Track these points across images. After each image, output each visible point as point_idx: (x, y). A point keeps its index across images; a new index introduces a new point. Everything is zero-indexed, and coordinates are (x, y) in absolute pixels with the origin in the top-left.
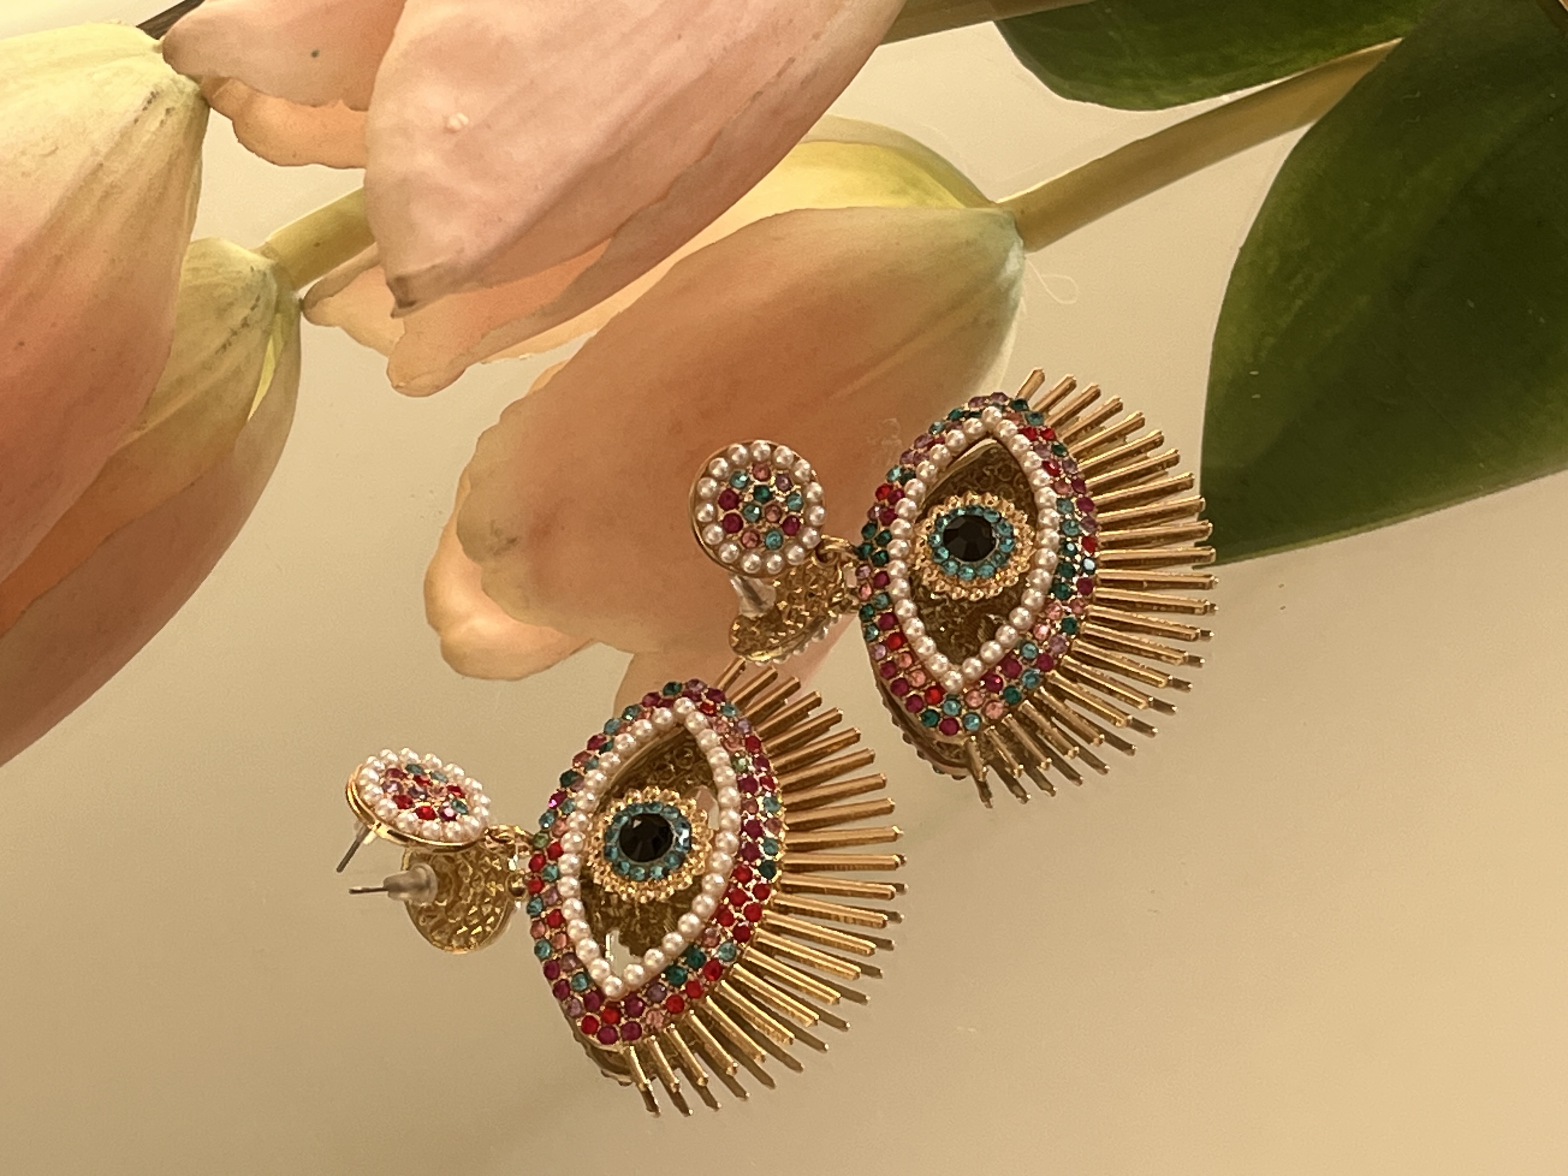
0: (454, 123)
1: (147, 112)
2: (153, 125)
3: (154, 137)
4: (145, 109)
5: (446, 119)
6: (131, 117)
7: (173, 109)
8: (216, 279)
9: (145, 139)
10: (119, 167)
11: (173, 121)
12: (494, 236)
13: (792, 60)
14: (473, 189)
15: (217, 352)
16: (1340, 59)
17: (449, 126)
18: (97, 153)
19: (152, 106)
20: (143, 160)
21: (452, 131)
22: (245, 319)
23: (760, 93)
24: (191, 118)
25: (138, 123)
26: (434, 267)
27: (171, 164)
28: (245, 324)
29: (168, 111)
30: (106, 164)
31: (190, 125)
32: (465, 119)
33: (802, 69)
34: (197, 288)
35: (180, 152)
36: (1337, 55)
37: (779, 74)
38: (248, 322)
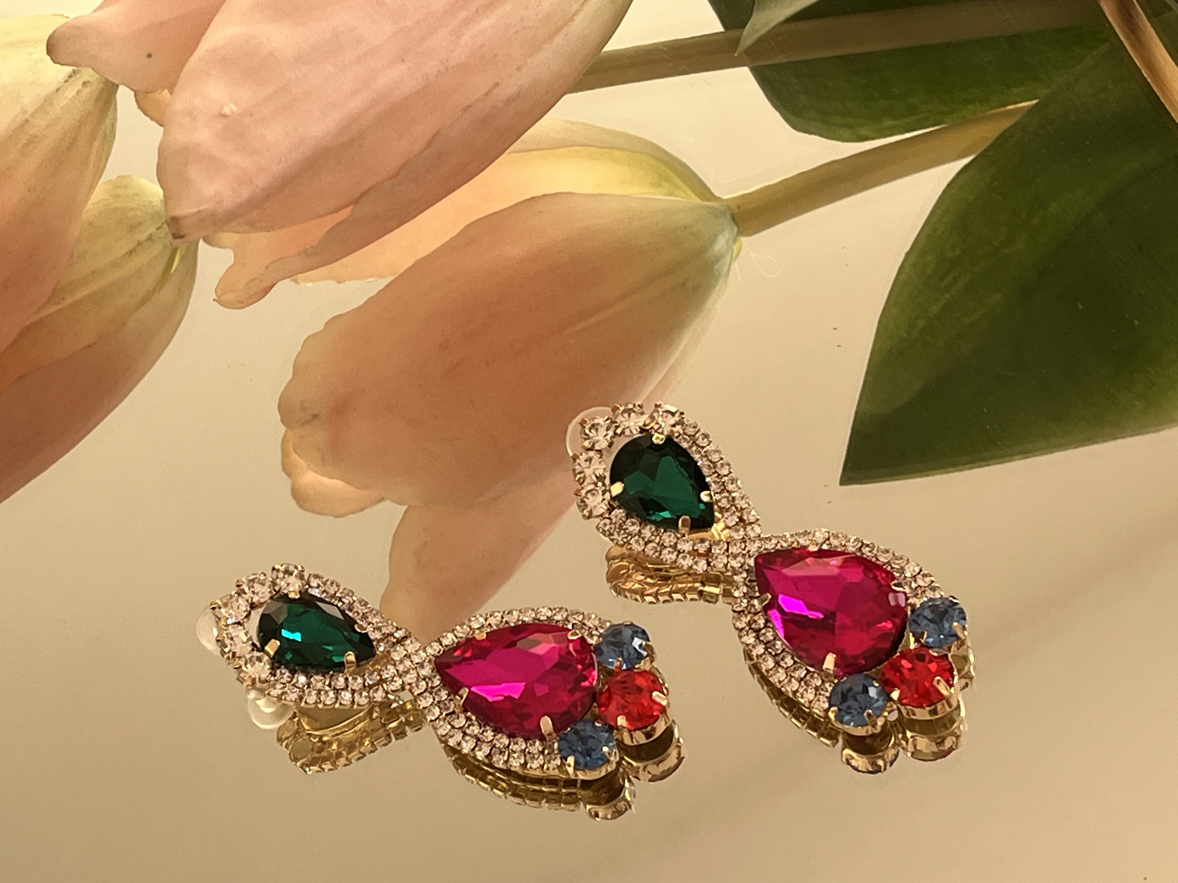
0: (226, 110)
1: (67, 84)
2: (71, 92)
3: (70, 103)
4: (66, 81)
5: (222, 107)
6: (53, 87)
7: (89, 82)
8: (130, 204)
9: (62, 104)
10: (41, 122)
11: (87, 91)
12: (245, 193)
13: (497, 84)
14: (236, 159)
15: (124, 256)
16: (994, 111)
17: (222, 112)
18: (26, 112)
19: (71, 80)
20: (59, 118)
21: (224, 116)
22: (151, 235)
23: (470, 106)
24: (102, 90)
25: (59, 92)
26: (199, 212)
27: (81, 123)
28: (150, 238)
29: (84, 84)
30: (31, 120)
31: (100, 94)
32: (234, 108)
33: (508, 89)
34: (115, 210)
35: (90, 114)
36: (991, 108)
37: (487, 94)
38: (152, 238)
